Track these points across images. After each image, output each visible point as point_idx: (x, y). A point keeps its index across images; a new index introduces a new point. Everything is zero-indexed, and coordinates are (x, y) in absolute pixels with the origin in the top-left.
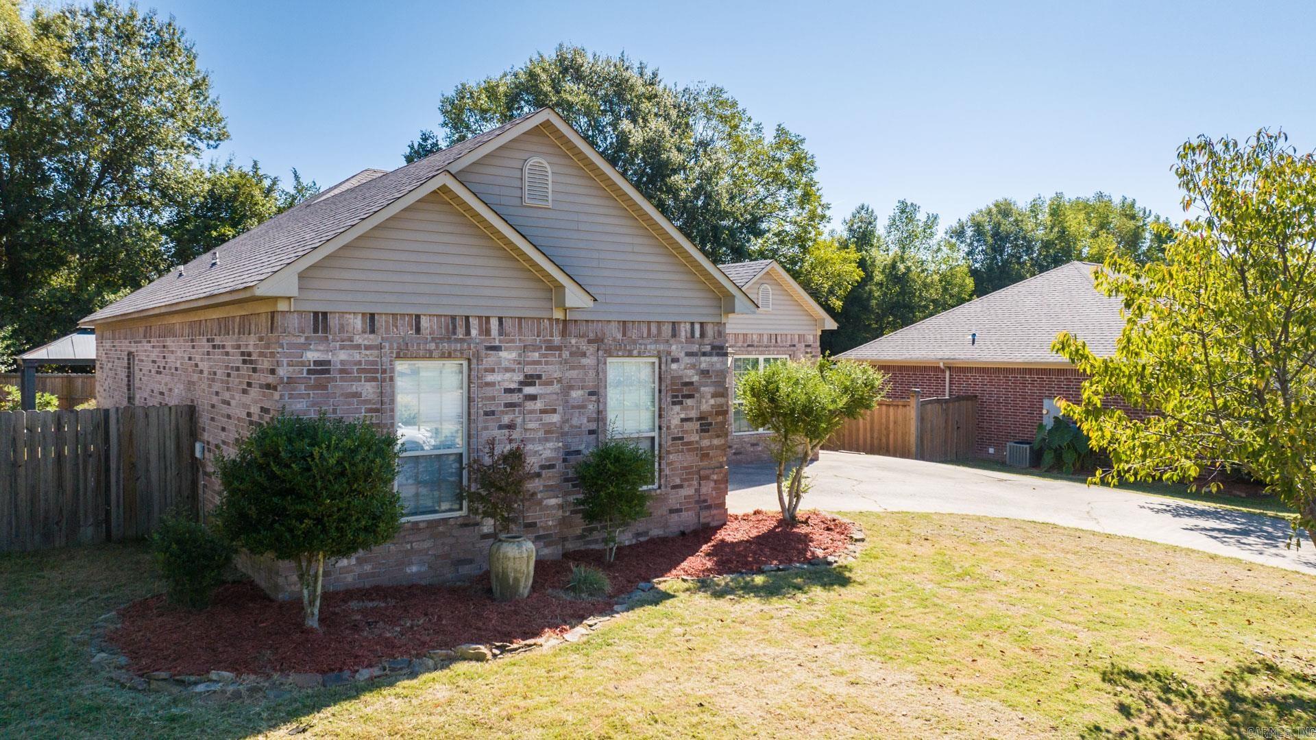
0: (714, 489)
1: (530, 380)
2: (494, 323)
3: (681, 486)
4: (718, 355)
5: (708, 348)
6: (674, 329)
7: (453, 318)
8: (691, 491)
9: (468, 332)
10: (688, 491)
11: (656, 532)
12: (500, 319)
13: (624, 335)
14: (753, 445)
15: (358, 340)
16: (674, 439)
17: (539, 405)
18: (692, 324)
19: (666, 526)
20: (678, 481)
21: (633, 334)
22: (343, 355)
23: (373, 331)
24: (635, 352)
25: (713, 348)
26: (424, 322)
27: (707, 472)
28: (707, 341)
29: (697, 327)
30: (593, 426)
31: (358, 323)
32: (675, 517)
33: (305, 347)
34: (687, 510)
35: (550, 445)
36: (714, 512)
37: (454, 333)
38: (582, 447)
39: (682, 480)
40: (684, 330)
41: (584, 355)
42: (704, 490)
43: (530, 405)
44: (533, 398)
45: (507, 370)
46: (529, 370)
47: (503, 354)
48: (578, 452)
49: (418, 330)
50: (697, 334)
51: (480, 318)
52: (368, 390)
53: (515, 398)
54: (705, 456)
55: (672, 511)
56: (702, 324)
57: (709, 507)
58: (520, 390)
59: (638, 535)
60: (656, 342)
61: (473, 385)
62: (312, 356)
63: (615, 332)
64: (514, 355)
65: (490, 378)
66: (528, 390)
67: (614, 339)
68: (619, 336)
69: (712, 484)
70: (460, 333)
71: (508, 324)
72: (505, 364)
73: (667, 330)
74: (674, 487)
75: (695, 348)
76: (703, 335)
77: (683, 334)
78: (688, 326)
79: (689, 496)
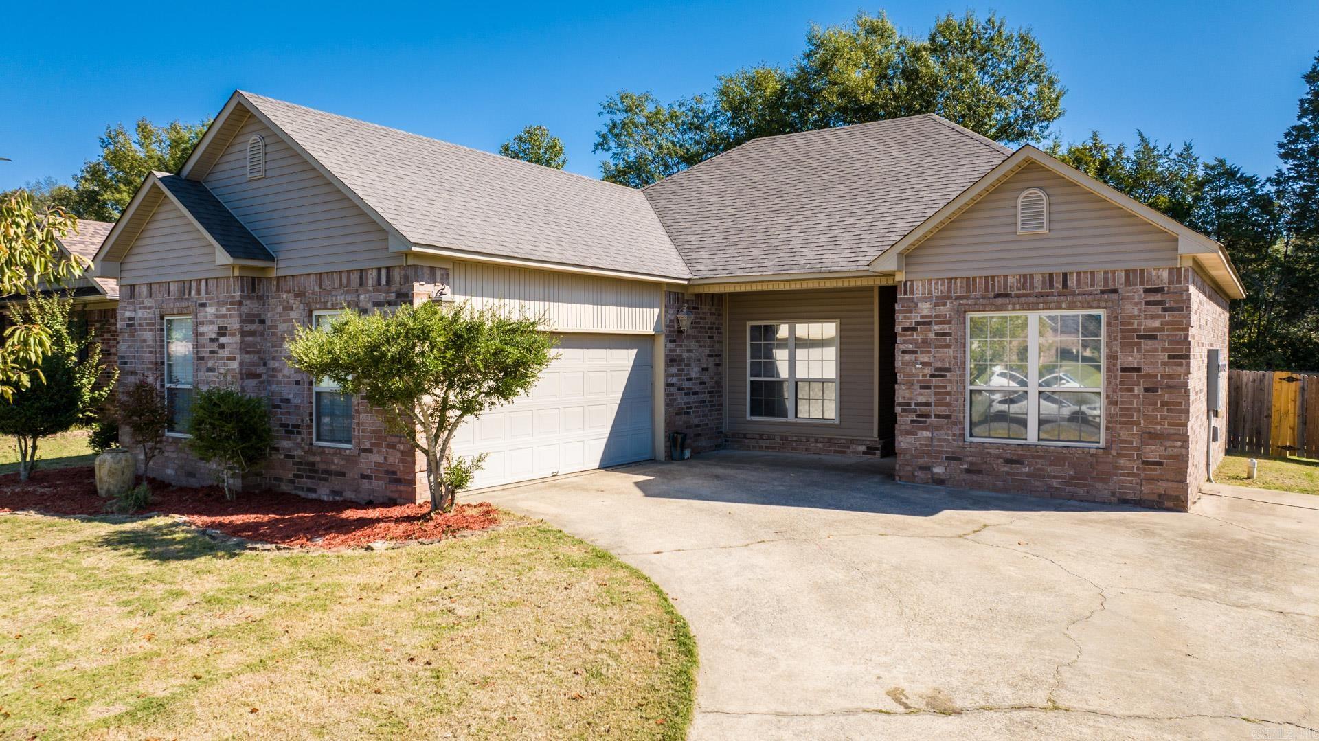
0: (400, 460)
1: (221, 331)
2: (203, 284)
3: (370, 451)
6: (361, 278)
8: (380, 459)
9: (190, 294)
10: (376, 458)
12: (206, 281)
15: (146, 302)
17: (227, 352)
18: (379, 270)
19: (357, 491)
22: (140, 314)
23: (151, 297)
25: (401, 295)
26: (172, 287)
27: (395, 440)
28: (394, 288)
30: (299, 377)
31: (145, 291)
32: (366, 483)
33: (126, 308)
34: (377, 478)
36: (401, 488)
37: (185, 294)
38: (291, 396)
39: (372, 444)
40: (371, 278)
41: (292, 309)
42: (391, 460)
43: (222, 352)
44: (224, 346)
45: (210, 323)
46: (221, 322)
47: (208, 309)
49: (169, 293)
51: (197, 280)
52: (149, 337)
53: (215, 346)
56: (388, 269)
57: (398, 481)
58: (217, 340)
62: (128, 314)
64: (213, 310)
65: (203, 329)
66: (221, 340)
69: (399, 455)
71: (210, 284)
72: (209, 318)
73: (355, 278)
76: (388, 282)
77: (370, 282)
78: (375, 272)
79: (377, 464)
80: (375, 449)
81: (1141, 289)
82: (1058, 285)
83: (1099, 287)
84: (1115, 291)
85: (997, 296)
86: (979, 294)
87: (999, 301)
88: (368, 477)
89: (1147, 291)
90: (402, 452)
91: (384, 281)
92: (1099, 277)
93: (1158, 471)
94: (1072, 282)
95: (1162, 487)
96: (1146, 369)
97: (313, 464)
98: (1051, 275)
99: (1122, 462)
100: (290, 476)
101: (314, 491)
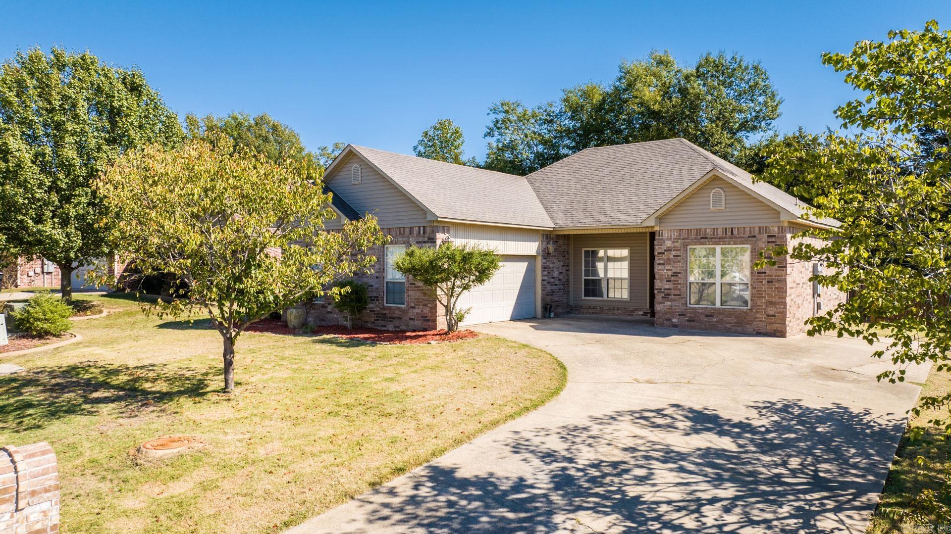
5: (426, 239)
6: (411, 231)
11: (403, 327)
16: (411, 284)
18: (419, 227)
19: (407, 326)
21: (393, 233)
24: (394, 242)
25: (429, 239)
27: (426, 302)
28: (427, 235)
29: (422, 229)
30: (378, 275)
34: (417, 320)
36: (430, 323)
39: (415, 305)
40: (416, 231)
42: (424, 311)
54: (425, 294)
55: (411, 319)
56: (424, 227)
57: (428, 320)
60: (403, 237)
73: (407, 231)
74: (411, 307)
75: (421, 239)
76: (424, 232)
79: (419, 314)
80: (417, 307)
81: (766, 236)
82: (729, 233)
83: (747, 234)
84: (754, 237)
85: (702, 238)
86: (693, 237)
87: (703, 240)
88: (413, 319)
89: (769, 236)
90: (430, 308)
91: (422, 232)
92: (748, 229)
93: (773, 319)
94: (735, 232)
95: (775, 326)
96: (768, 272)
97: (385, 314)
98: (726, 229)
99: (758, 315)
100: (373, 320)
101: (385, 326)
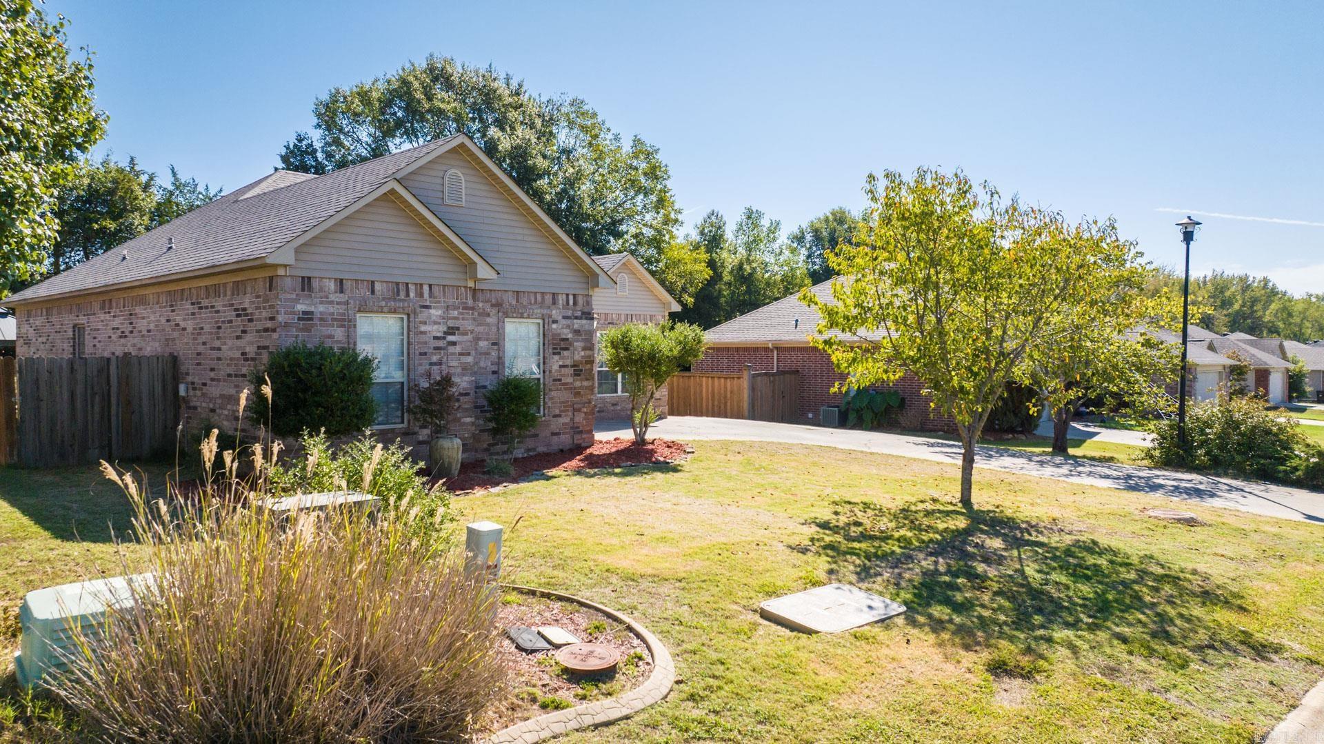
0: (584, 419)
1: (451, 331)
2: (426, 288)
3: (559, 416)
4: (586, 319)
5: (579, 314)
6: (554, 299)
7: (397, 284)
8: (567, 420)
9: (408, 295)
10: (565, 420)
11: (541, 449)
12: (430, 286)
13: (517, 301)
14: (613, 405)
15: (332, 297)
16: (555, 380)
17: (458, 349)
18: (567, 295)
19: (549, 445)
20: (557, 412)
21: (524, 301)
22: (321, 308)
23: (342, 292)
24: (525, 315)
25: (583, 313)
26: (378, 286)
27: (579, 406)
28: (578, 308)
29: (571, 298)
30: (495, 368)
31: (332, 285)
32: (556, 438)
33: (297, 301)
34: (564, 433)
35: (466, 378)
36: (584, 436)
37: (398, 295)
38: (487, 383)
39: (561, 411)
40: (561, 300)
41: (488, 315)
42: (577, 419)
43: (451, 349)
44: (454, 344)
45: (435, 323)
46: (451, 323)
47: (432, 311)
48: (485, 387)
49: (373, 292)
50: (571, 302)
51: (416, 284)
52: (339, 333)
53: (441, 343)
54: (577, 394)
55: (553, 434)
56: (574, 295)
57: (581, 432)
58: (444, 338)
59: (528, 450)
60: (541, 307)
61: (411, 330)
62: (301, 307)
63: (510, 299)
64: (440, 312)
65: (423, 328)
66: (450, 338)
67: (510, 305)
68: (514, 302)
69: (583, 415)
70: (402, 295)
71: (435, 289)
72: (434, 318)
73: (549, 299)
74: (555, 416)
75: (569, 313)
76: (575, 303)
77: (561, 302)
78: (564, 296)
79: (566, 424)
82: (630, 320)
92: (642, 317)
94: (634, 319)
